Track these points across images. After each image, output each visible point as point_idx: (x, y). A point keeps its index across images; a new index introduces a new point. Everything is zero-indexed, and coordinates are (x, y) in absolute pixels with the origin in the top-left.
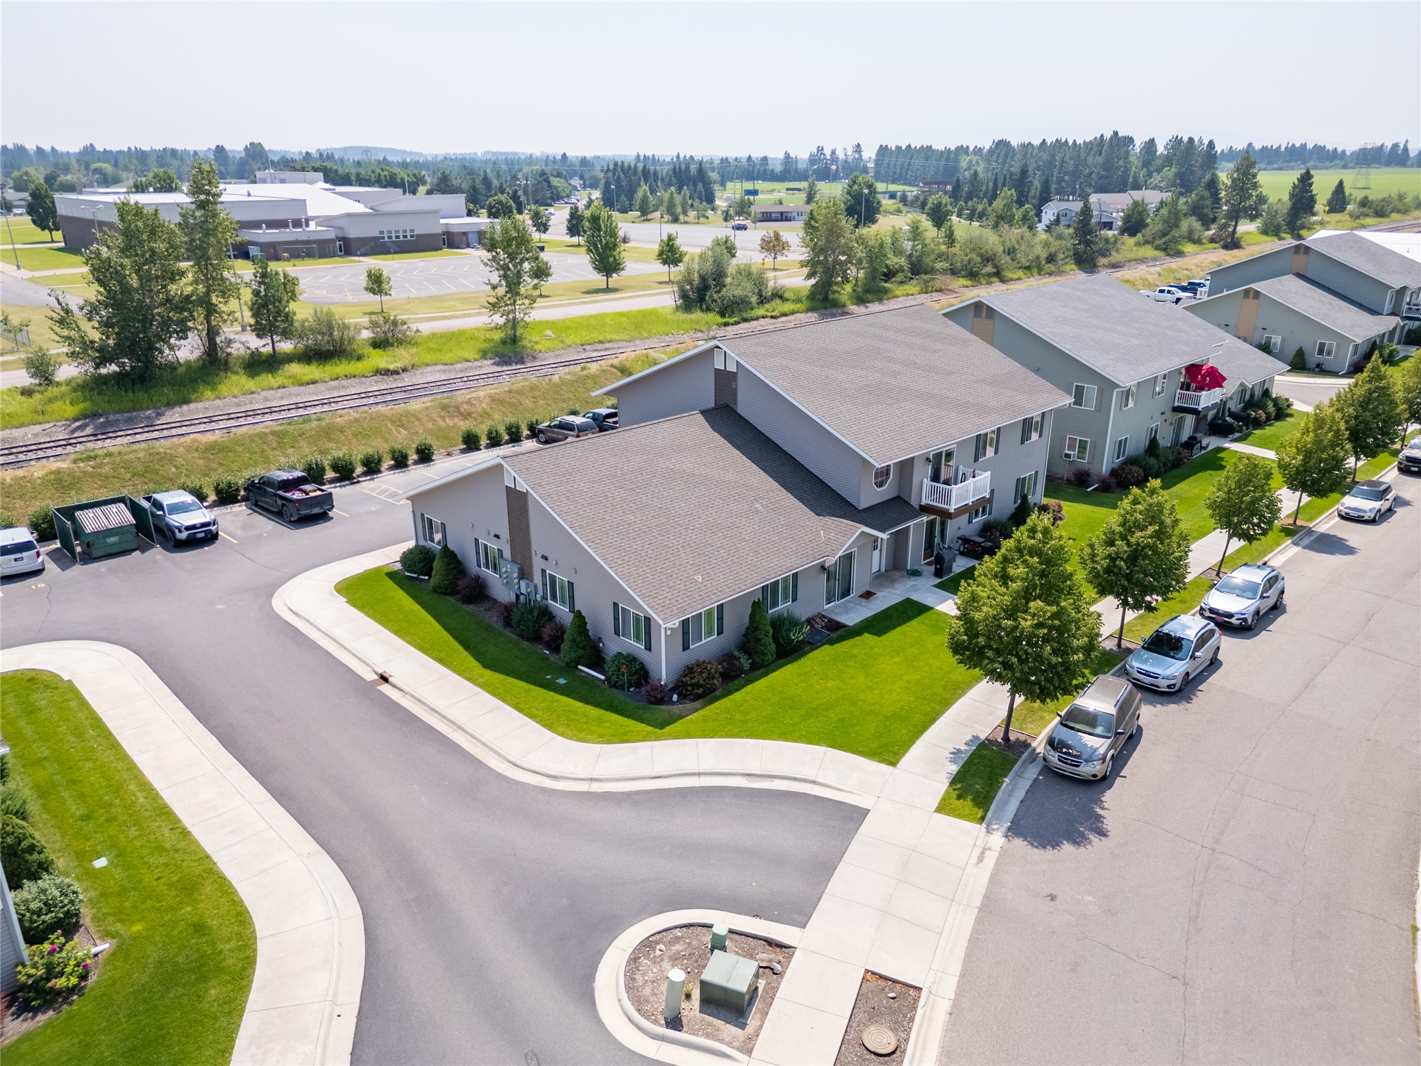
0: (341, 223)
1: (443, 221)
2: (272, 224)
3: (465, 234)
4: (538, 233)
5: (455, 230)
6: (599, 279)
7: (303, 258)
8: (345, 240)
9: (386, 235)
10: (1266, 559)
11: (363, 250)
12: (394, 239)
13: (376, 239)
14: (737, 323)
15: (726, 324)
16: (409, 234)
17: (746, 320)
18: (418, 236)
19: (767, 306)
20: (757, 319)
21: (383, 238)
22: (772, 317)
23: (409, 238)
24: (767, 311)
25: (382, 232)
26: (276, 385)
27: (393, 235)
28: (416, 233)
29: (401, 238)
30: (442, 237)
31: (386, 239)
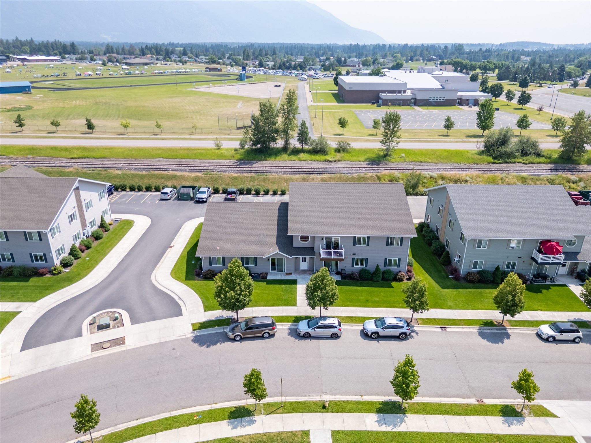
0: (416, 93)
1: (459, 93)
2: (390, 92)
3: (468, 100)
4: (508, 101)
5: (463, 98)
6: (480, 132)
7: (396, 105)
8: (415, 99)
9: (432, 99)
10: (447, 326)
11: (421, 104)
12: (435, 100)
13: (427, 100)
14: (500, 163)
15: (494, 163)
16: (442, 99)
17: (507, 163)
18: (446, 100)
19: (524, 158)
20: (514, 163)
21: (431, 100)
22: (524, 163)
23: (442, 100)
24: (523, 160)
25: (431, 97)
26: (293, 159)
27: (435, 99)
28: (445, 98)
29: (438, 100)
30: (458, 100)
31: (432, 100)
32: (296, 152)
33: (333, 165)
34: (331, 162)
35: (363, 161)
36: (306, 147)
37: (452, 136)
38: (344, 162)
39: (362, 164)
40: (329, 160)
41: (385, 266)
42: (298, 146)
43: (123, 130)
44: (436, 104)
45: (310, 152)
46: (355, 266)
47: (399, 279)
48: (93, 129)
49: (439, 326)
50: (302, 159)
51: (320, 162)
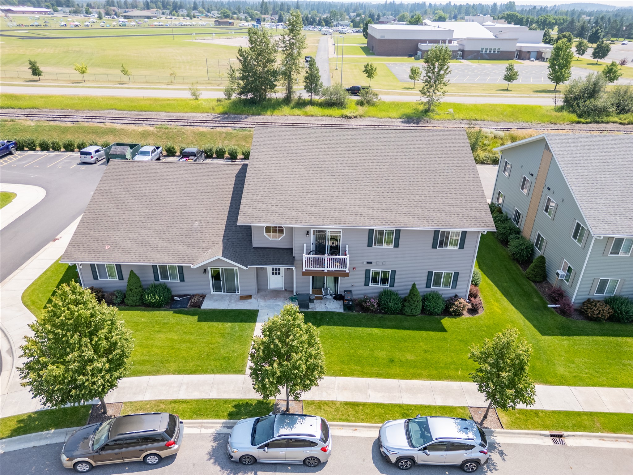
0: (464, 43)
1: (518, 45)
2: (431, 42)
3: (529, 52)
4: (578, 55)
5: (524, 50)
6: (551, 85)
8: (463, 51)
9: (484, 50)
11: (470, 57)
12: (488, 52)
13: (478, 52)
14: (587, 123)
15: (578, 123)
16: (497, 50)
17: (597, 122)
18: (502, 52)
20: (608, 123)
21: (482, 51)
22: (621, 123)
23: (496, 52)
24: (620, 119)
26: (296, 114)
27: (488, 50)
28: (501, 50)
29: (492, 52)
30: (516, 53)
31: (484, 52)
32: (301, 104)
33: (353, 122)
34: (350, 118)
35: (395, 118)
36: (316, 98)
37: (514, 91)
38: (369, 118)
39: (393, 122)
40: (347, 116)
41: (428, 286)
42: (306, 96)
43: (79, 77)
44: (488, 58)
45: (321, 105)
46: (370, 285)
47: (454, 311)
48: (40, 75)
49: (548, 433)
50: (309, 114)
51: (334, 119)
